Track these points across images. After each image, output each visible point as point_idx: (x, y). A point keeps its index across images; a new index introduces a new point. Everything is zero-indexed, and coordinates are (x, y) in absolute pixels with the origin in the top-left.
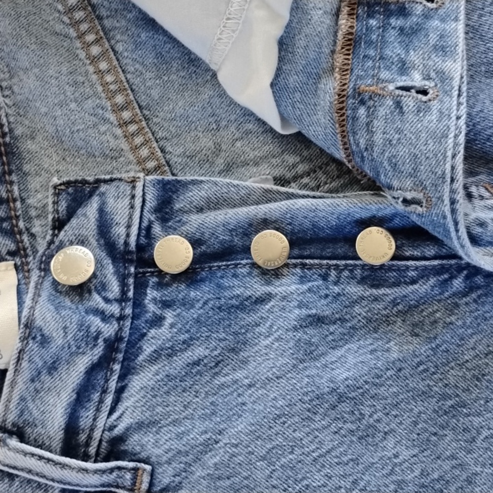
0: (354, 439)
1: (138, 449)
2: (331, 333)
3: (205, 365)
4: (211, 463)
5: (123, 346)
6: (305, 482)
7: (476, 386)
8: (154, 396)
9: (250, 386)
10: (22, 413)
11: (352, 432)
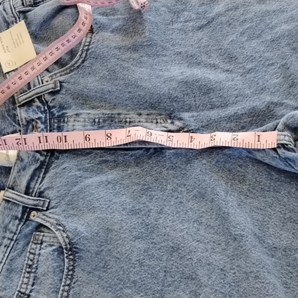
0: (112, 195)
1: (47, 195)
2: (110, 165)
3: (67, 169)
4: (67, 200)
5: (46, 164)
6: (93, 205)
7: (155, 182)
8: (52, 179)
9: (80, 177)
10: (14, 183)
11: (111, 193)
